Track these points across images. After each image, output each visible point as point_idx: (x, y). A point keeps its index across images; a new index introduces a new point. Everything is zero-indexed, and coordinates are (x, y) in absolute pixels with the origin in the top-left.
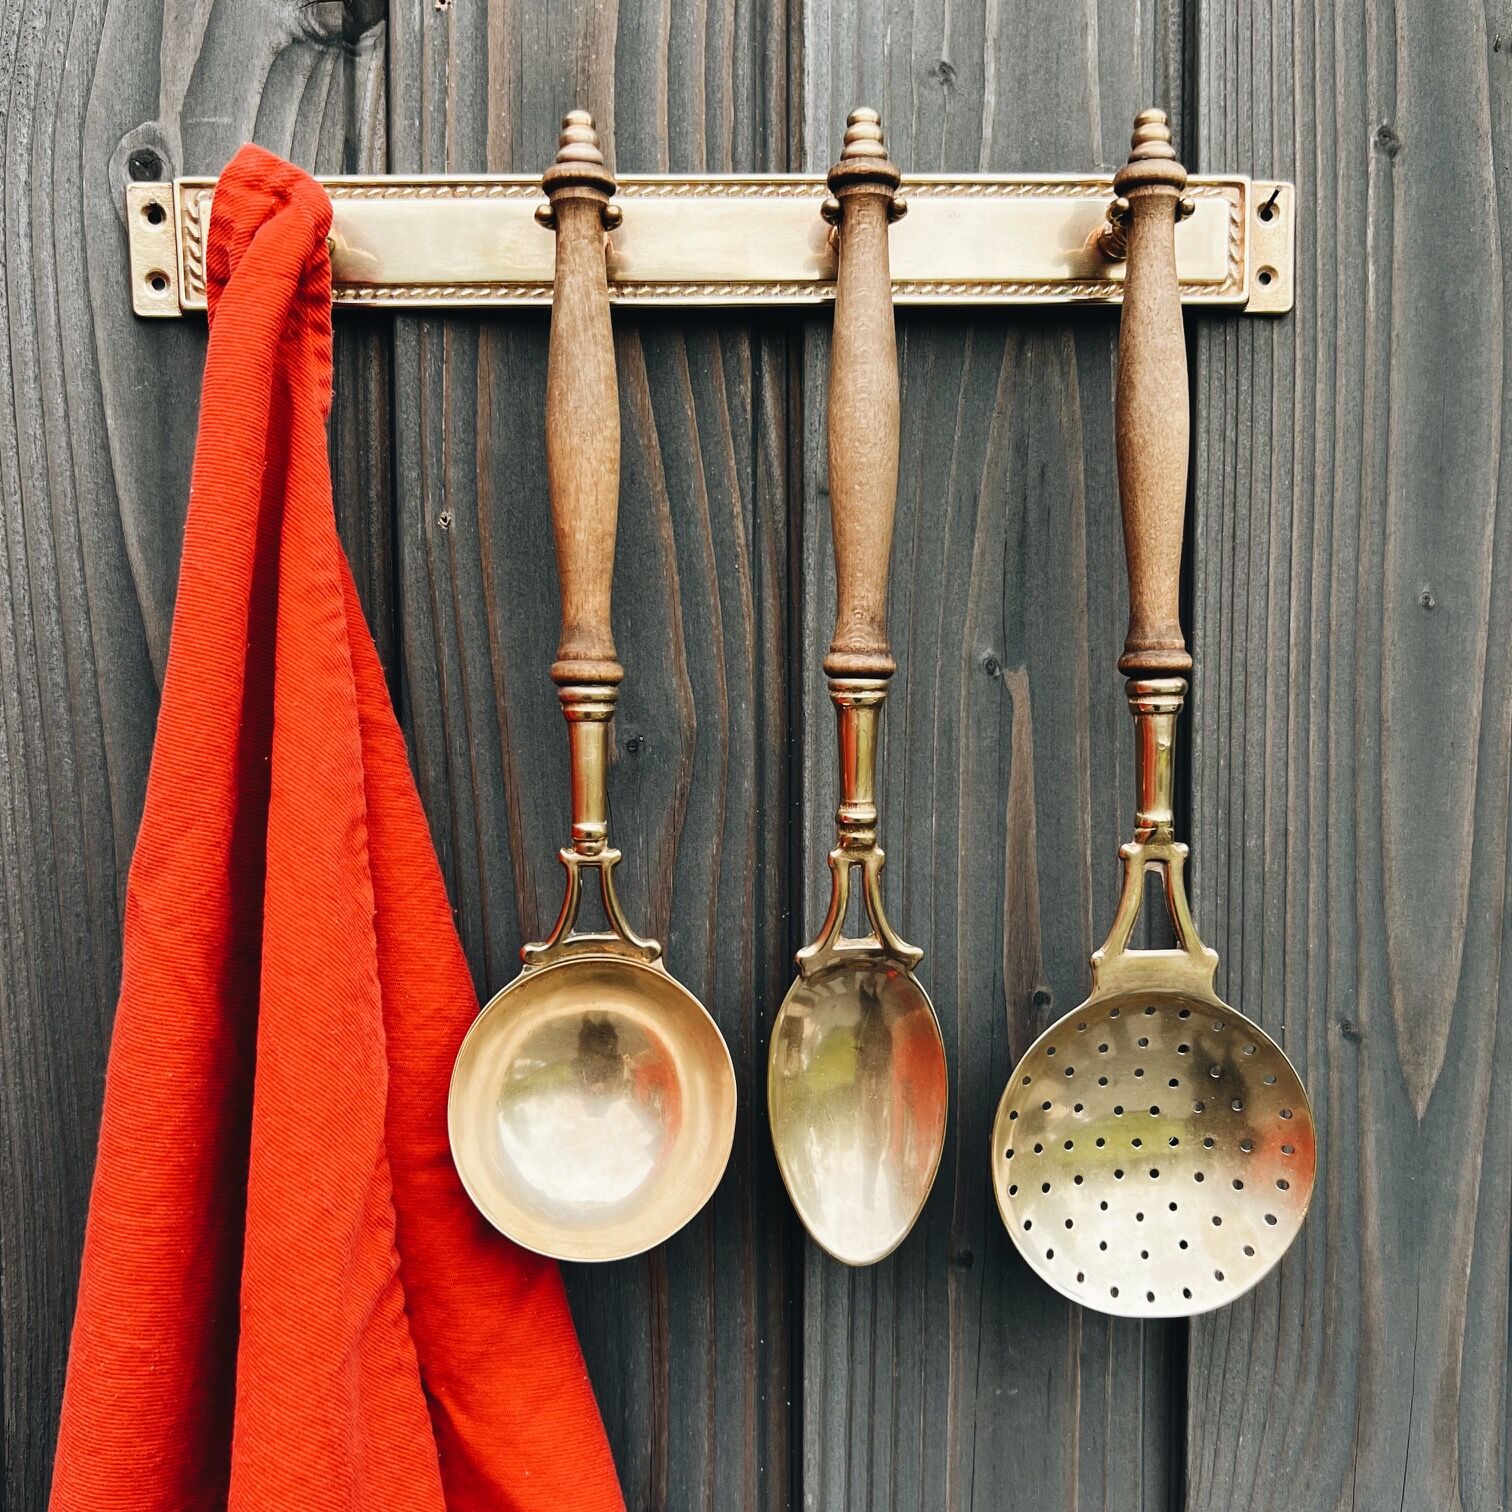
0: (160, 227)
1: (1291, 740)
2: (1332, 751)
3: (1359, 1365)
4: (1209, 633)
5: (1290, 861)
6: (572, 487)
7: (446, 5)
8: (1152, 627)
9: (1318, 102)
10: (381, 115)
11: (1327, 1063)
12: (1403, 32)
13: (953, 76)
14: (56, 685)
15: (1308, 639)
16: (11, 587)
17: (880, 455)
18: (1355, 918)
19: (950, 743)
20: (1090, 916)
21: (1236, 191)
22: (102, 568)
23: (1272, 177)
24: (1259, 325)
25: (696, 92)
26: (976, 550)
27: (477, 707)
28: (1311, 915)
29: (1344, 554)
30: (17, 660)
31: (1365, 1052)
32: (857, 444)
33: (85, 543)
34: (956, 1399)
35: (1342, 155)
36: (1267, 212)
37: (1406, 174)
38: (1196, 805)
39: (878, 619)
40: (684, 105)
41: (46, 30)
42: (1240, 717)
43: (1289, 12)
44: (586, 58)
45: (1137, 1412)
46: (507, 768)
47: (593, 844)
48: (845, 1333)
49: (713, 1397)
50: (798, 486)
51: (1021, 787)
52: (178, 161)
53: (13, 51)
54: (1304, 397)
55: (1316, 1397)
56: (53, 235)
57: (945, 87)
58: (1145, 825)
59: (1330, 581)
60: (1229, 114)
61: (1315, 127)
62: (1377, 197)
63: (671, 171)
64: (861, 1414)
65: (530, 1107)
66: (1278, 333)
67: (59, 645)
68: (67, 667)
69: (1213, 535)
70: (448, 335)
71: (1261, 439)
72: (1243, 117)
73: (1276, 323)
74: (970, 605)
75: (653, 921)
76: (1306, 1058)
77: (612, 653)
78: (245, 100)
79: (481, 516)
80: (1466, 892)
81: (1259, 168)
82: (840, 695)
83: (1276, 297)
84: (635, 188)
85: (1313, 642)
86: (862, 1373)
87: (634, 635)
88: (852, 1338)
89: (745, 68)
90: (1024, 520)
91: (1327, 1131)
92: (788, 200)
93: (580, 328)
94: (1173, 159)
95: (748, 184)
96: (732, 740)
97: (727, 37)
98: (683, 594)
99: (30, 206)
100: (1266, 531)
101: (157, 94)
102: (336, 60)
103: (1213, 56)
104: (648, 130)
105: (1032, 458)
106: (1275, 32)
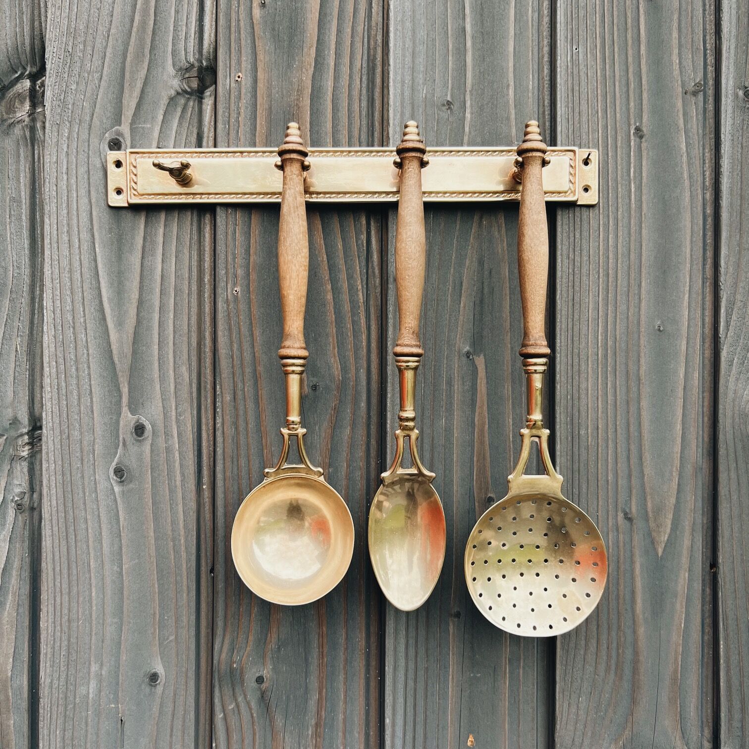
0: (120, 169)
1: (599, 388)
2: (618, 393)
3: (634, 667)
4: (563, 341)
5: (599, 440)
6: (288, 277)
7: (240, 79)
8: (532, 336)
9: (609, 116)
10: (213, 123)
11: (617, 530)
12: (645, 86)
13: (452, 106)
14: (71, 359)
15: (607, 344)
16: (54, 319)
17: (416, 264)
18: (629, 466)
19: (450, 388)
20: (512, 463)
21: (572, 153)
22: (92, 310)
23: (589, 148)
24: (584, 209)
25: (344, 114)
26: (462, 305)
27: (248, 370)
28: (609, 465)
29: (622, 308)
30: (56, 349)
31: (635, 526)
32: (407, 259)
33: (85, 299)
34: (453, 677)
35: (619, 138)
36: (586, 162)
37: (647, 146)
38: (558, 416)
39: (416, 332)
40: (339, 119)
41: (76, 90)
42: (577, 378)
43: (595, 79)
44: (298, 100)
45: (534, 685)
46: (260, 396)
47: (295, 426)
48: (404, 646)
49: (346, 674)
50: (386, 278)
51: (481, 407)
52: (129, 143)
53: (62, 98)
54: (603, 240)
55: (614, 681)
56: (77, 173)
57: (449, 111)
58: (530, 421)
59: (616, 319)
60: (570, 122)
61: (607, 127)
62: (635, 156)
63: (333, 146)
64: (411, 683)
65: (267, 538)
66: (592, 213)
67: (73, 343)
68: (76, 352)
69: (564, 299)
70: (239, 214)
71: (585, 258)
72: (576, 123)
73: (591, 209)
74: (459, 328)
75: (322, 461)
76: (608, 528)
77: (304, 345)
78: (157, 118)
79: (251, 290)
80: (679, 455)
81: (583, 144)
82: (400, 364)
83: (590, 198)
84: (317, 153)
85: (609, 345)
86: (411, 665)
87: (316, 340)
88: (407, 648)
89: (364, 104)
90: (482, 292)
91: (618, 561)
92: (381, 159)
93: (292, 211)
94: (541, 141)
95: (365, 152)
96: (356, 385)
97: (357, 90)
98: (336, 323)
99: (68, 161)
100: (588, 297)
101: (121, 115)
102: (194, 101)
103: (563, 98)
104: (324, 129)
105: (486, 266)
106: (589, 88)
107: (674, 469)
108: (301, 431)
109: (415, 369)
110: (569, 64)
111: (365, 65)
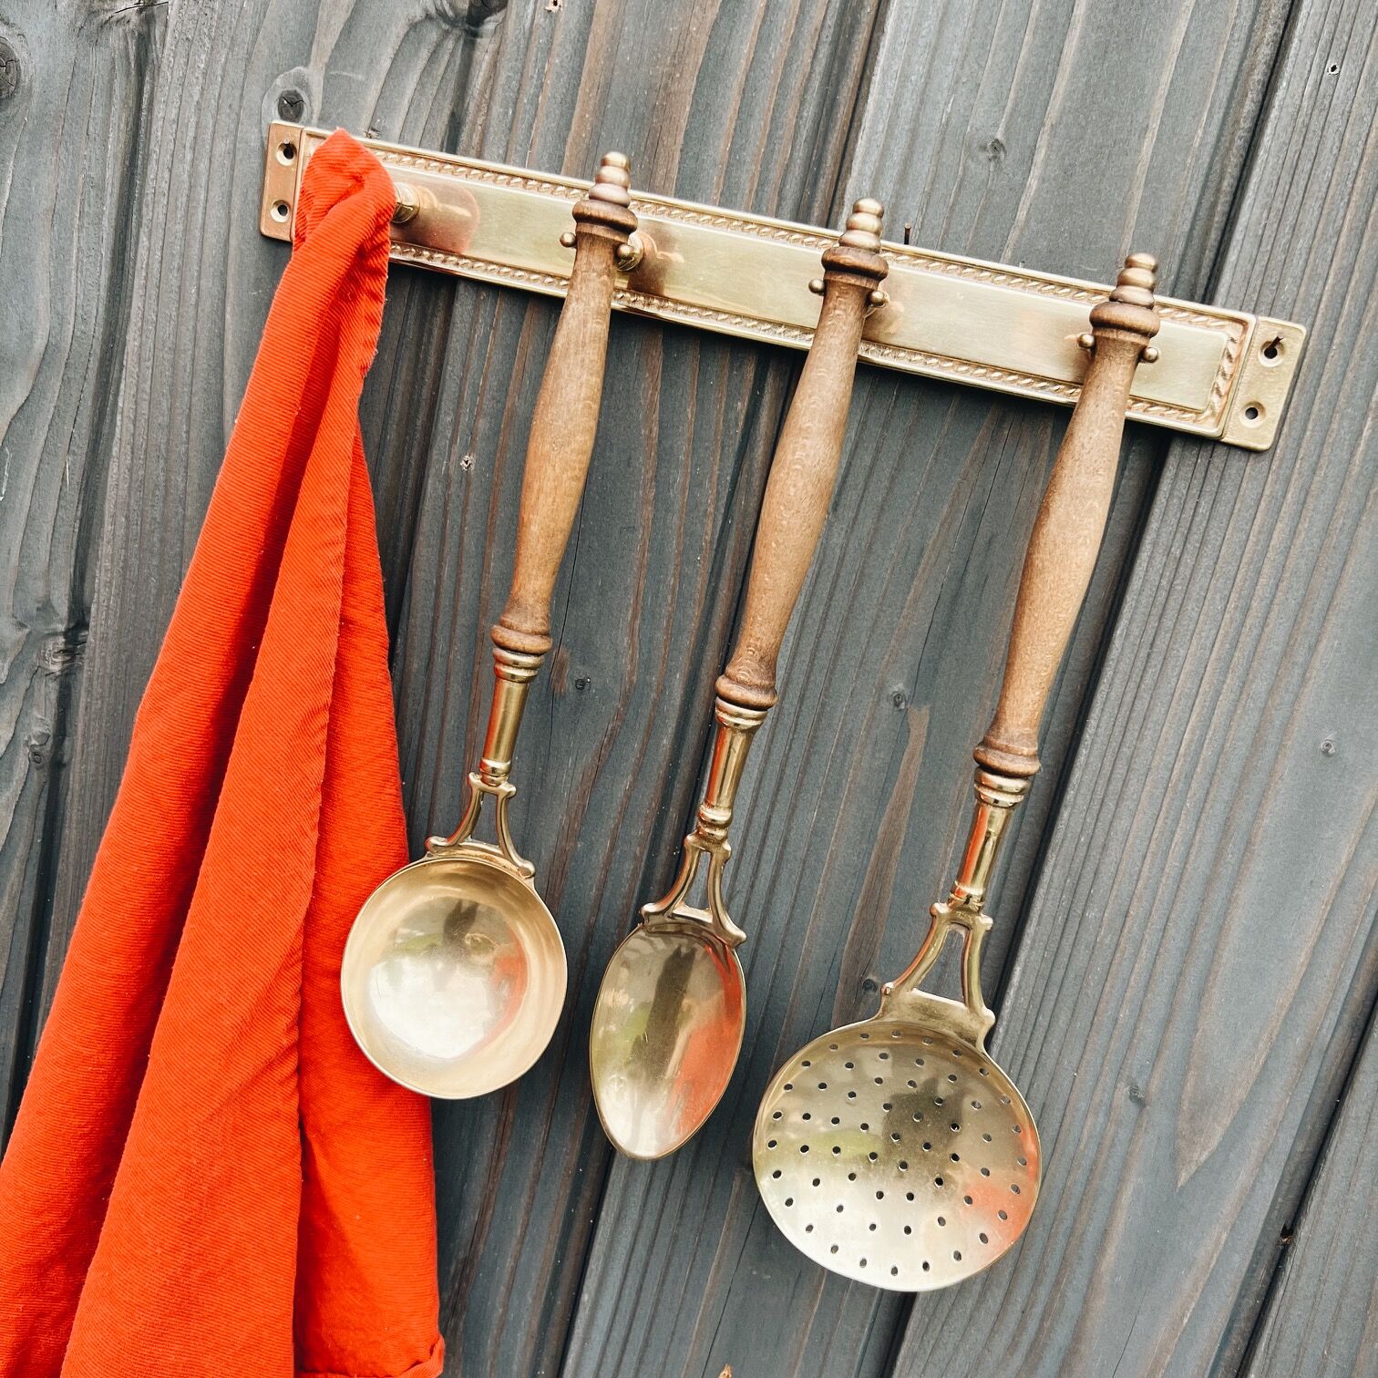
0: (291, 163)
1: (1155, 837)
2: (1192, 857)
3: (1064, 1360)
4: (1103, 725)
5: (1123, 939)
6: (536, 486)
7: (557, 7)
8: (1006, 731)
9: (1364, 247)
11: (1108, 1115)
13: (1002, 155)
14: (154, 519)
16: (133, 435)
17: (799, 522)
18: (1172, 1004)
19: (845, 755)
21: (1240, 327)
22: (203, 434)
23: (1288, 319)
24: (1234, 456)
25: (759, 125)
26: (911, 596)
27: (462, 621)
28: (1129, 990)
29: (1258, 686)
30: (129, 493)
31: (1146, 1117)
32: (782, 508)
33: (194, 412)
34: (719, 1267)
36: (1271, 350)
39: (765, 659)
40: (747, 136)
42: (1112, 806)
43: (1360, 151)
44: (671, 76)
45: (863, 1327)
46: (475, 675)
47: (496, 778)
48: (643, 1188)
49: (532, 1198)
51: (897, 810)
52: (316, 111)
54: (1260, 532)
55: (1019, 1370)
56: (211, 151)
57: (992, 164)
58: (959, 892)
59: (1236, 706)
60: (1264, 244)
61: (1352, 273)
63: (718, 204)
64: (641, 1250)
66: (1253, 467)
67: (162, 488)
68: (164, 507)
69: (1132, 638)
70: (499, 307)
71: (1206, 562)
72: (1278, 250)
73: (1251, 458)
74: (894, 641)
75: (566, 828)
76: (1089, 1105)
77: (543, 628)
78: (378, 62)
79: (497, 465)
80: (1286, 1012)
81: (1280, 303)
82: (719, 714)
83: (1256, 433)
85: (1202, 757)
86: (649, 1223)
87: (602, 594)
88: (648, 1194)
89: (810, 112)
90: (962, 580)
93: (572, 351)
94: (1148, 306)
96: (661, 701)
97: (800, 78)
98: (649, 570)
99: (197, 123)
100: (1185, 647)
101: (311, 44)
102: (457, 41)
103: (1265, 183)
104: (711, 152)
105: (985, 528)
106: (1338, 169)
107: (1265, 1037)
108: (507, 788)
109: (750, 732)
110: (1305, 103)
111: (831, 22)
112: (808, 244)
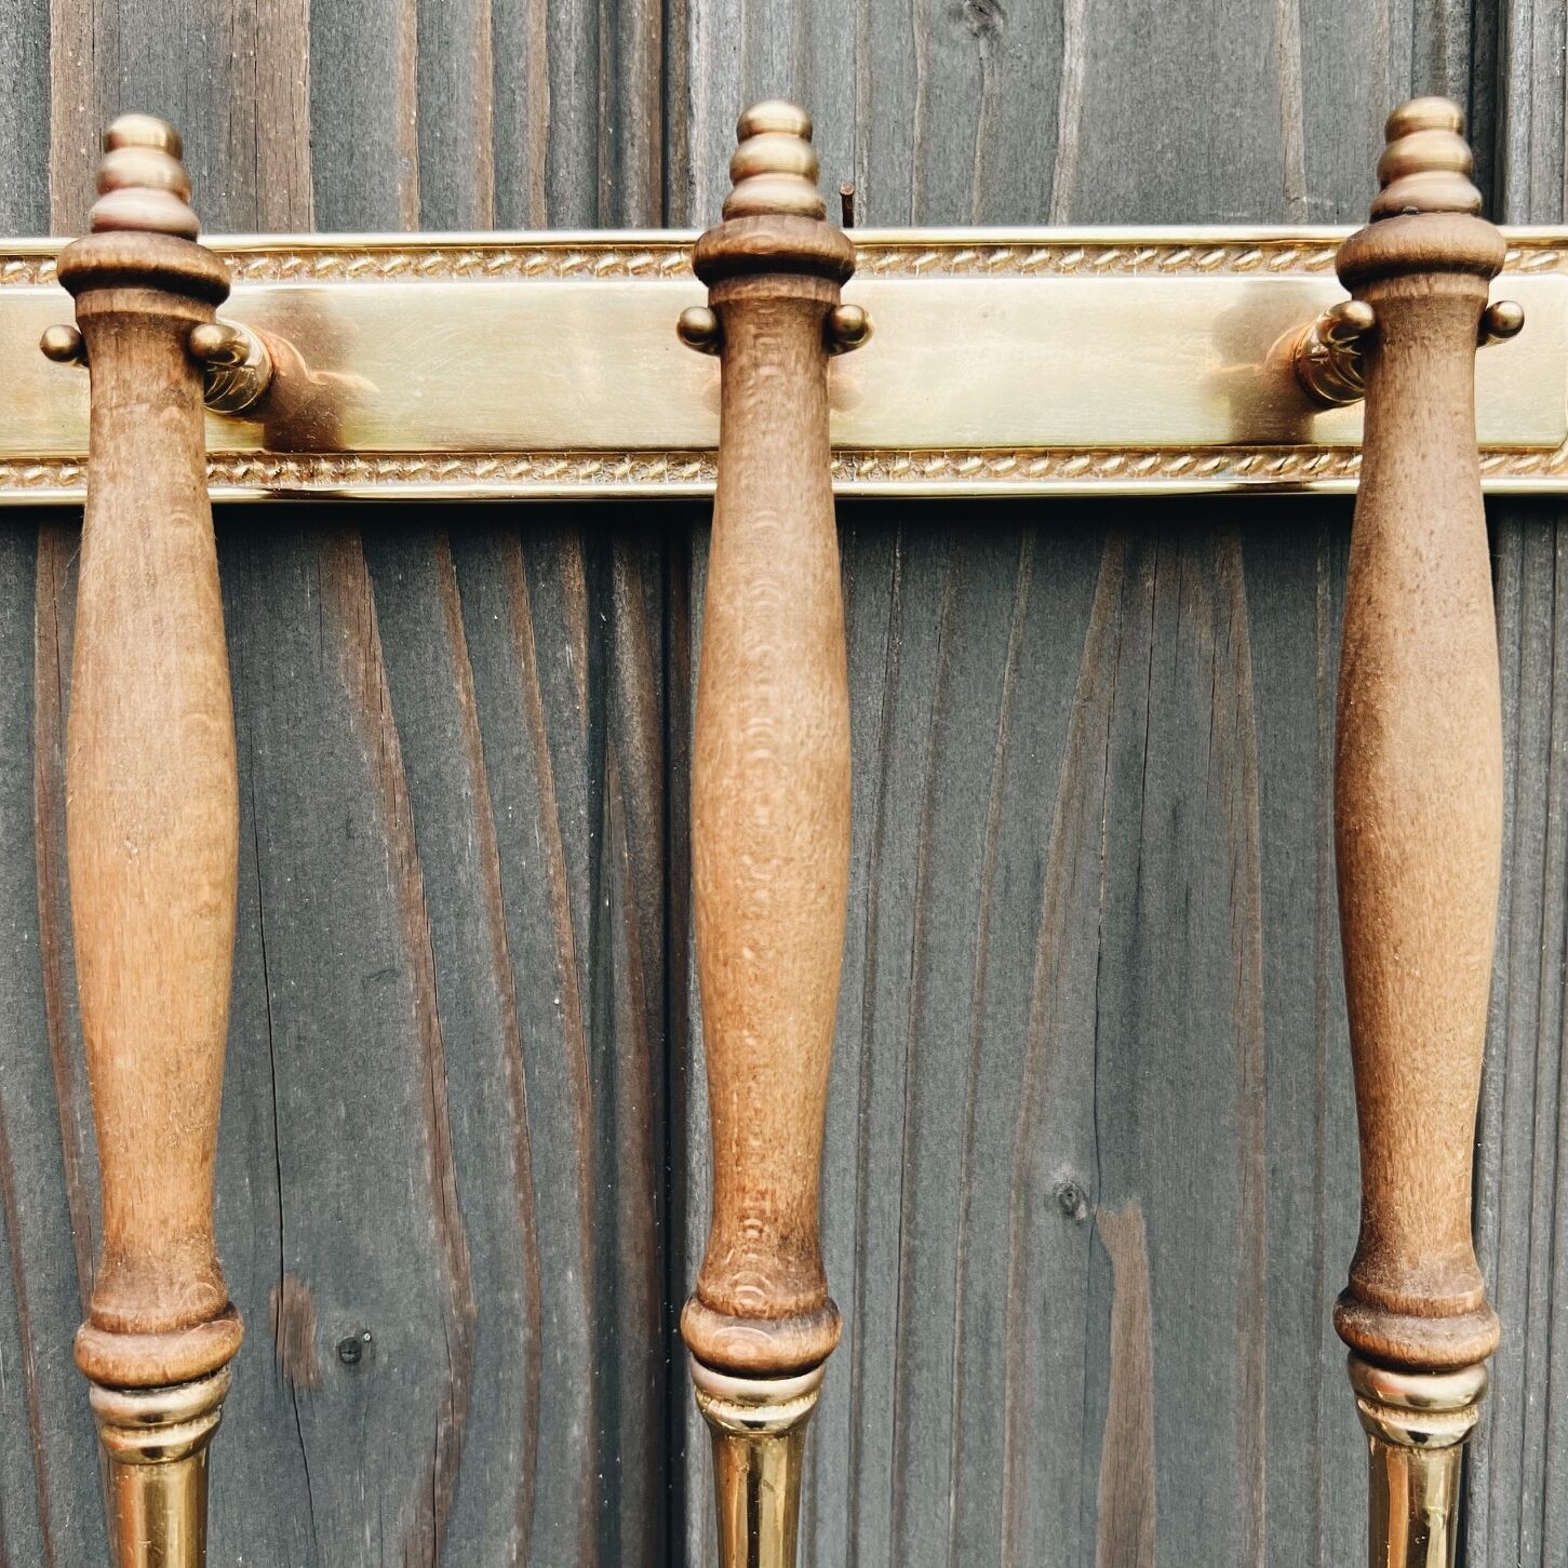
4: (1512, 1145)
8: (1415, 1265)
13: (998, 20)
17: (798, 883)
19: (985, 1353)
32: (747, 860)
39: (796, 1235)
40: (449, 87)
51: (1127, 1440)
57: (983, 42)
63: (417, 224)
69: (1523, 949)
74: (1027, 1078)
87: (353, 1135)
90: (1136, 910)
93: (125, 604)
94: (1474, 212)
95: (567, 251)
96: (544, 1342)
104: (377, 135)
105: (1154, 789)
109: (792, 1434)
112: (637, 271)
